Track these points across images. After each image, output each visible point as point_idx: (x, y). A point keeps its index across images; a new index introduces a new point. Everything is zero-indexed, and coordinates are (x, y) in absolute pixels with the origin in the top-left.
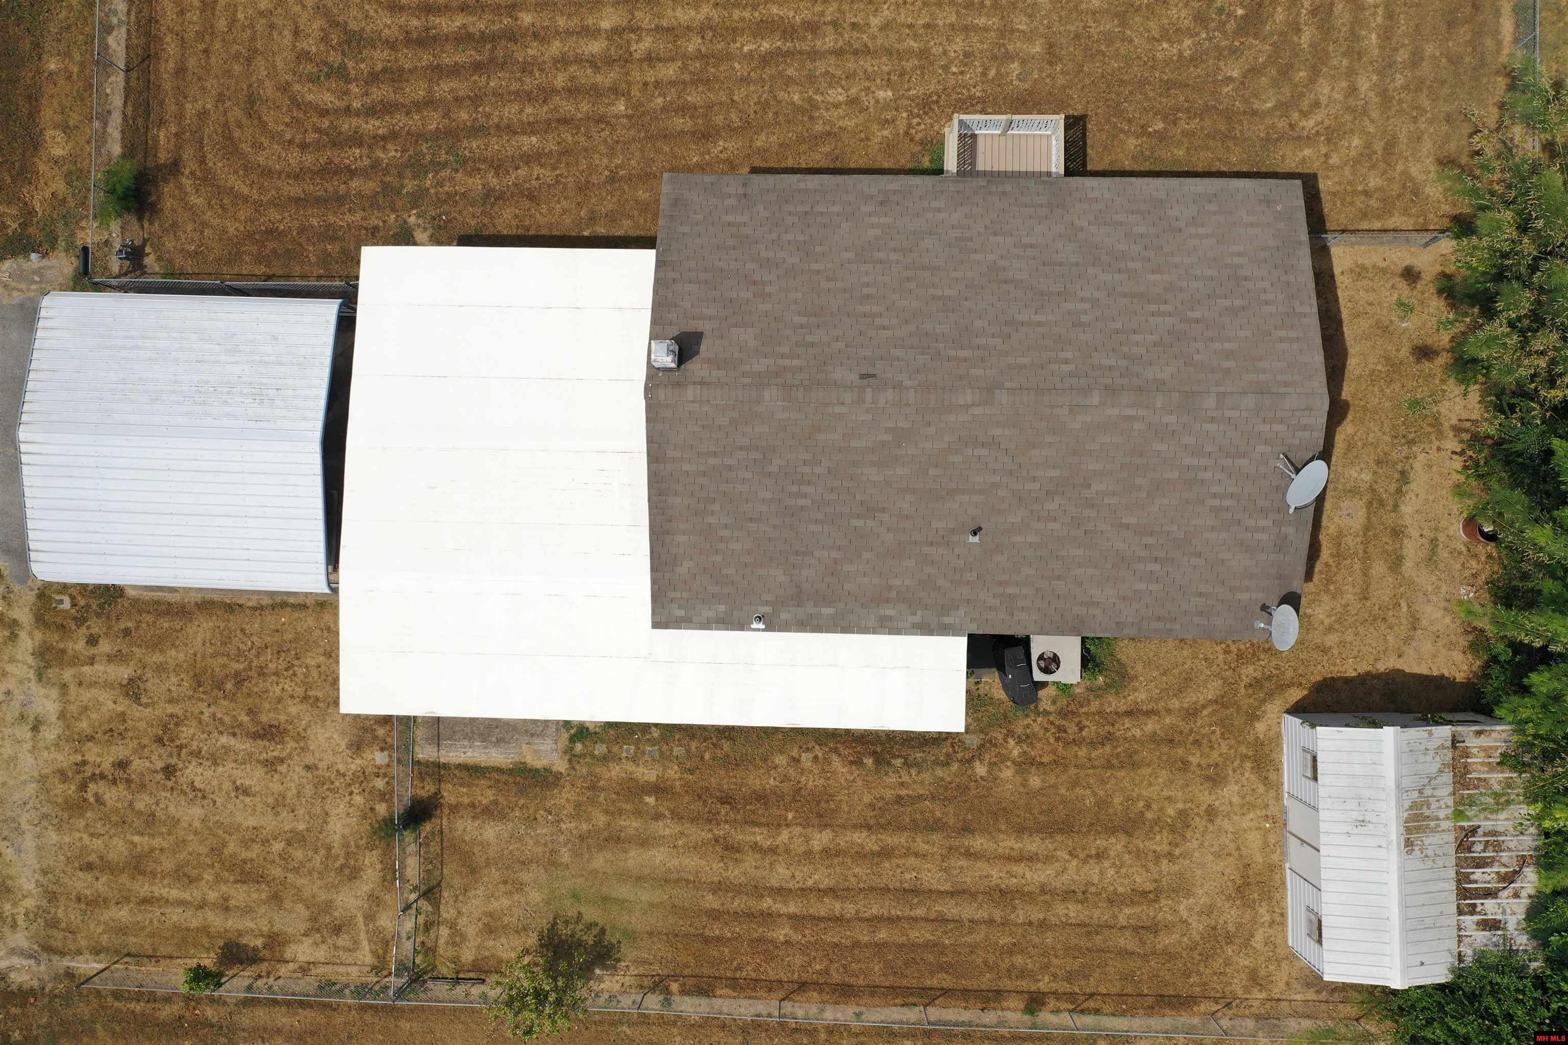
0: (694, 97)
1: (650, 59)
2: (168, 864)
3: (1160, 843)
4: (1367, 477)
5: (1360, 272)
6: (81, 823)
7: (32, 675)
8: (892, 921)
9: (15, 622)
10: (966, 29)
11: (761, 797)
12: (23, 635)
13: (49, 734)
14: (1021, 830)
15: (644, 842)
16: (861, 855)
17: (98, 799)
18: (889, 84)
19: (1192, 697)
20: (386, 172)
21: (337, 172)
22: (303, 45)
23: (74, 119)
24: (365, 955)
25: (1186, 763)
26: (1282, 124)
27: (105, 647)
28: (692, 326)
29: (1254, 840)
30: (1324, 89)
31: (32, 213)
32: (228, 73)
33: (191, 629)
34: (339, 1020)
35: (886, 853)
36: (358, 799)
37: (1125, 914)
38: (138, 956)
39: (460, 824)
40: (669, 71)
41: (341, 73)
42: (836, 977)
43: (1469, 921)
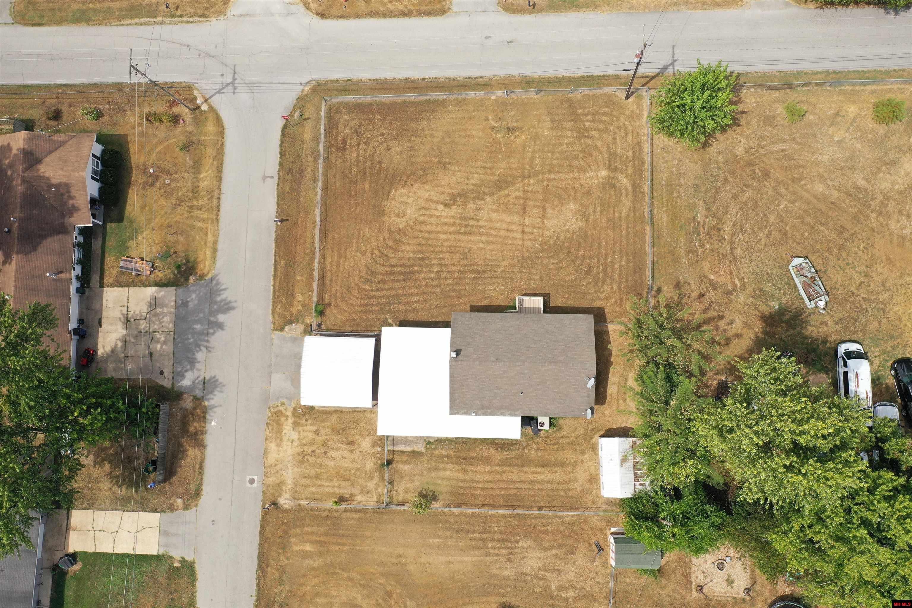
0: (456, 288)
1: (446, 278)
2: (325, 476)
3: (570, 469)
4: (617, 380)
5: (615, 331)
6: (303, 466)
7: (291, 429)
8: (505, 489)
9: (287, 416)
10: (521, 272)
11: (473, 458)
12: (289, 419)
13: (295, 444)
14: (536, 466)
15: (445, 469)
16: (498, 472)
17: (307, 460)
18: (503, 285)
19: (577, 433)
20: (381, 305)
21: (370, 304)
22: (361, 274)
23: (304, 291)
24: (375, 499)
25: (576, 450)
26: (596, 296)
27: (310, 422)
28: (459, 348)
29: (592, 468)
30: (605, 288)
31: (293, 314)
32: (343, 281)
33: (331, 417)
34: (368, 515)
35: (504, 472)
36: (373, 460)
37: (562, 487)
38: (317, 500)
39: (399, 466)
40: (450, 281)
41: (370, 281)
42: (492, 503)
43: (637, 483)
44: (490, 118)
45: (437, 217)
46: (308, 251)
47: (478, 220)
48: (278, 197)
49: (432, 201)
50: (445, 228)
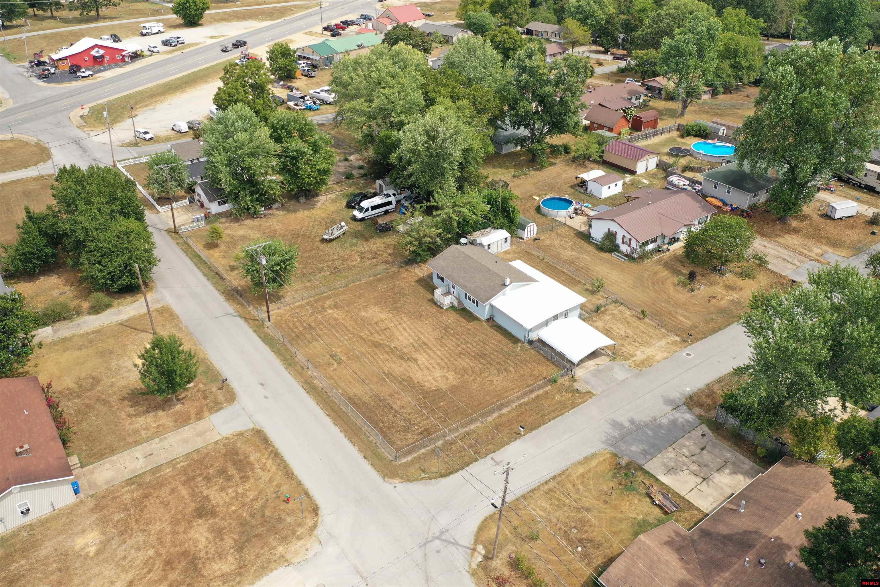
1: (464, 340)
2: (638, 330)
6: (647, 341)
10: (426, 314)
13: (642, 350)
17: (642, 341)
18: (442, 317)
20: (514, 357)
24: (620, 308)
28: (500, 286)
30: (401, 285)
31: (573, 395)
34: (631, 306)
36: (603, 318)
38: (655, 327)
40: (464, 337)
44: (332, 369)
45: (428, 361)
46: (523, 410)
47: (412, 343)
49: (420, 368)
50: (432, 354)
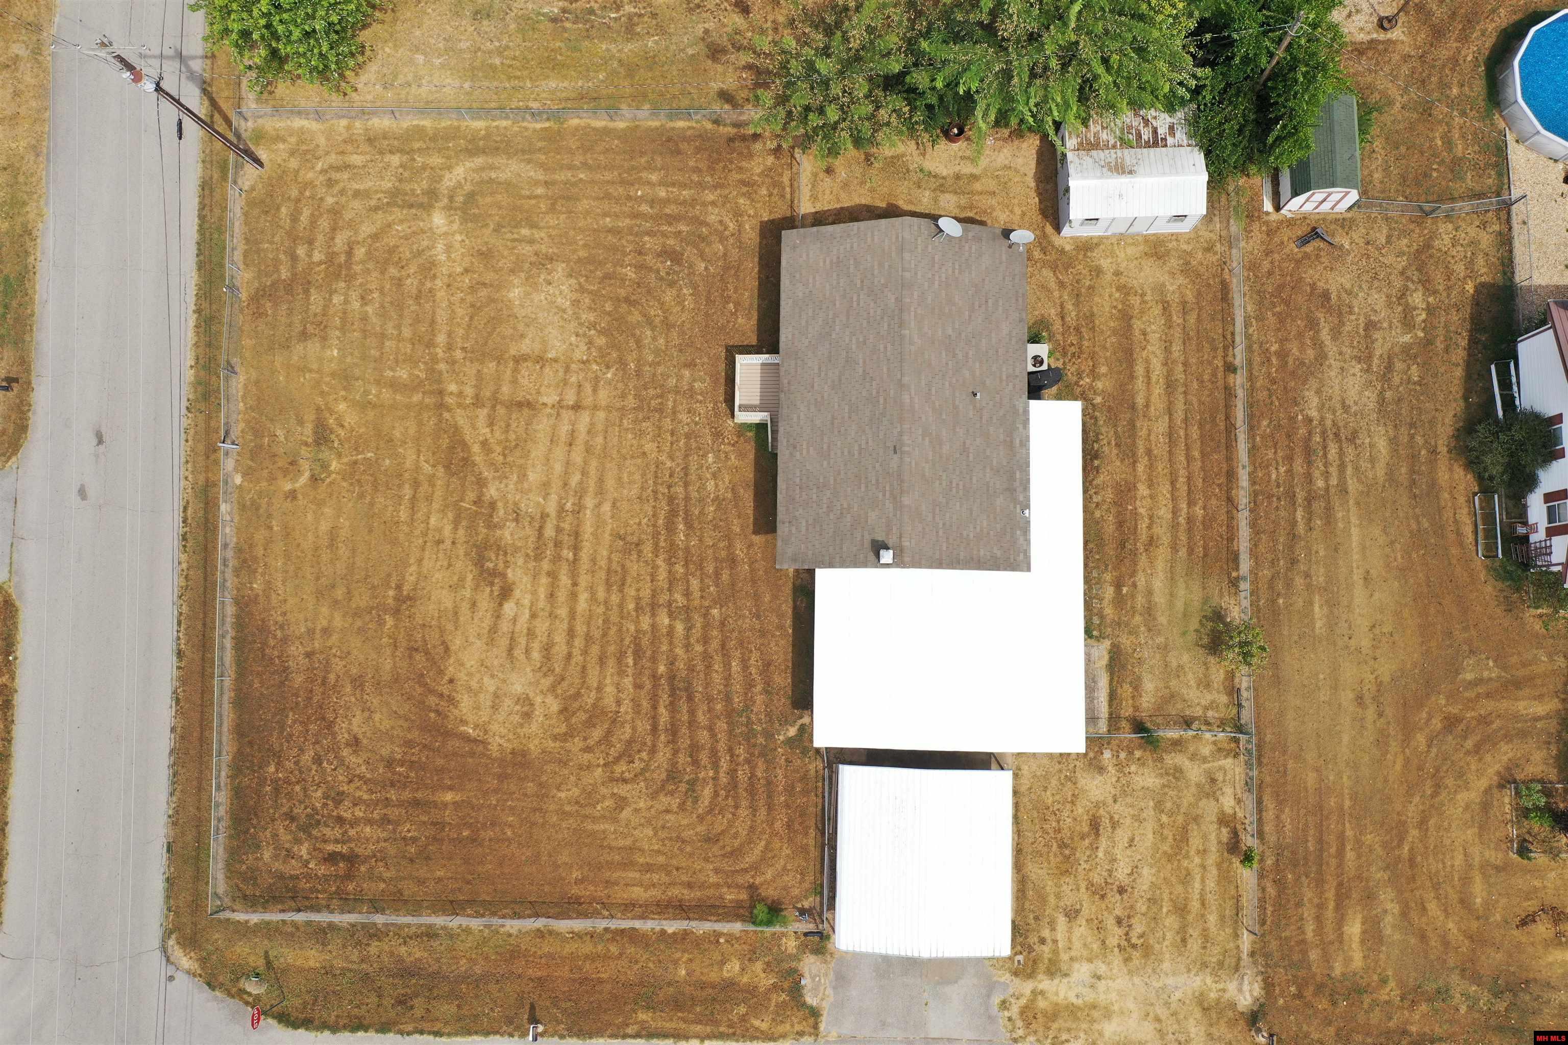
0: (710, 569)
1: (687, 594)
2: (1179, 889)
3: (1135, 301)
4: (927, 193)
5: (814, 198)
6: (1157, 946)
7: (1065, 980)
8: (1188, 448)
9: (1033, 992)
10: (674, 413)
11: (1120, 524)
12: (1041, 987)
13: (1102, 969)
14: (1132, 377)
15: (1150, 593)
16: (1151, 467)
17: (1141, 936)
18: (704, 456)
19: (1053, 285)
20: (752, 755)
21: (752, 785)
22: (675, 807)
23: (717, 956)
24: (1228, 762)
25: (1091, 287)
26: (731, 241)
27: (1046, 933)
28: (867, 544)
29: (1131, 251)
30: (712, 218)
31: (774, 986)
32: (691, 855)
33: (1033, 877)
34: (1268, 779)
35: (1149, 452)
36: (1133, 768)
37: (1177, 319)
38: (1238, 909)
39: (1145, 705)
40: (695, 583)
41: (692, 783)
42: (1223, 480)
43: (1170, 141)
44: (288, 487)
45: (533, 616)
46: (614, 949)
47: (544, 516)
48: (469, 1033)
49: (493, 630)
50: (562, 595)
